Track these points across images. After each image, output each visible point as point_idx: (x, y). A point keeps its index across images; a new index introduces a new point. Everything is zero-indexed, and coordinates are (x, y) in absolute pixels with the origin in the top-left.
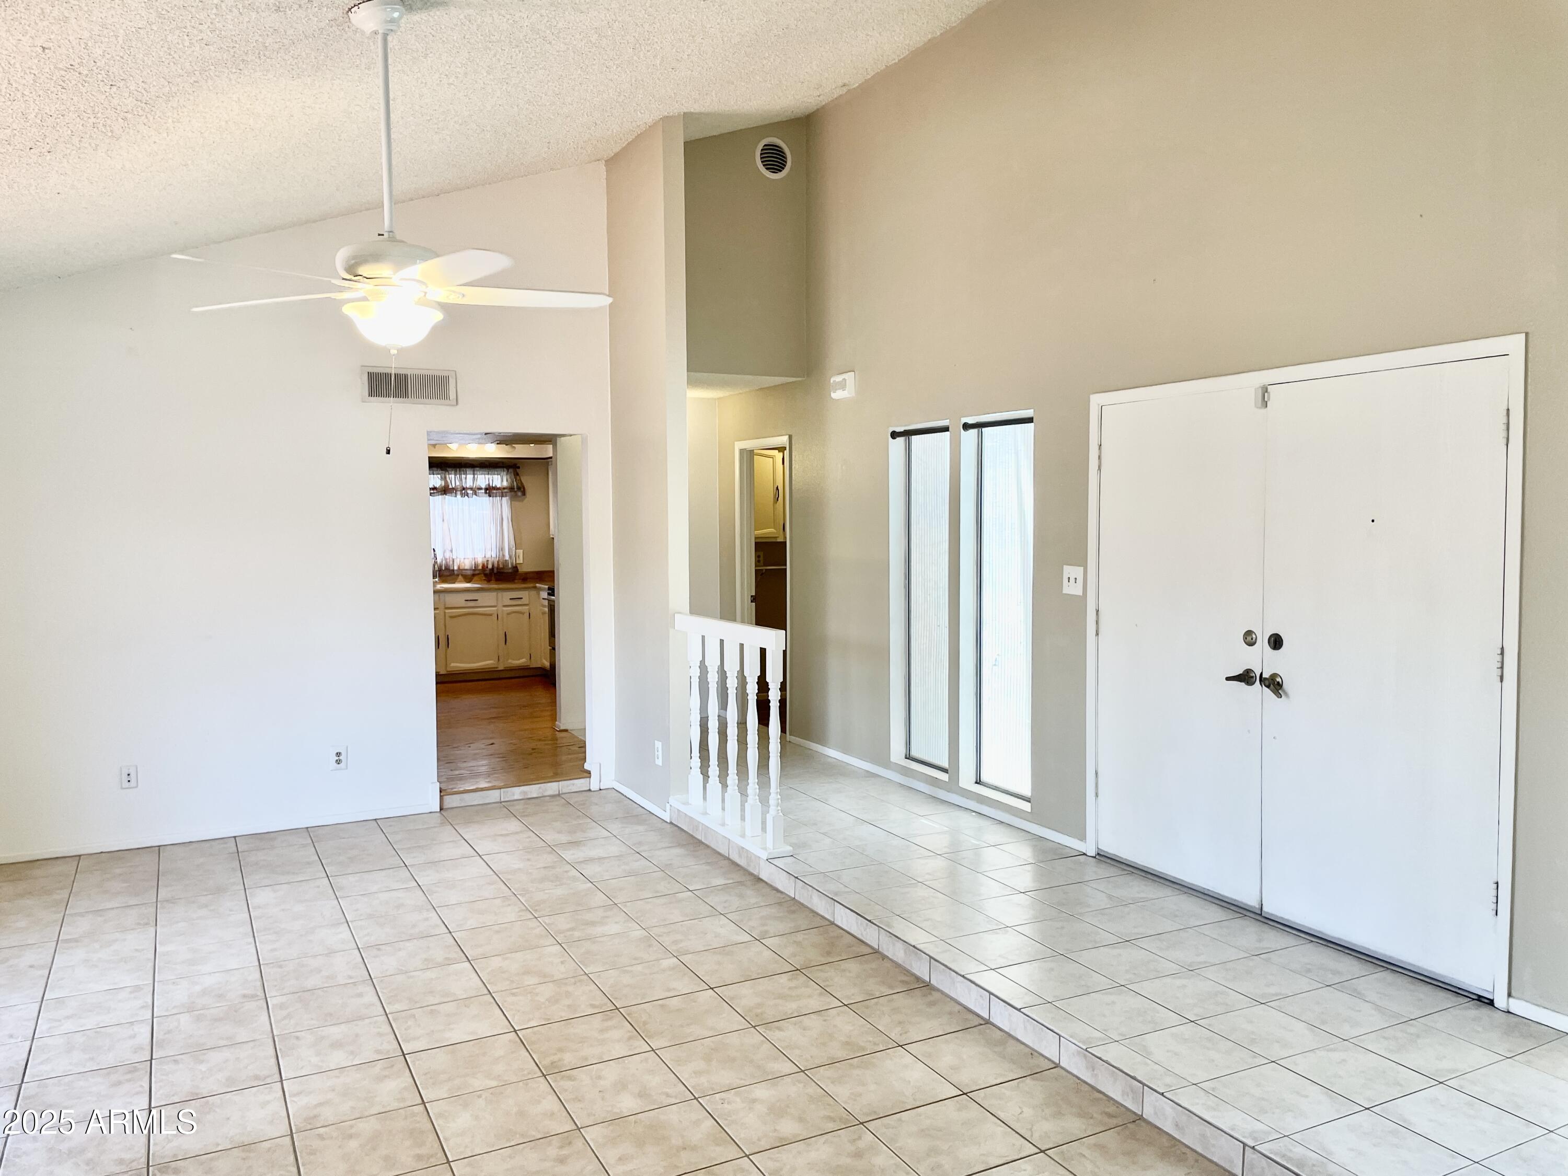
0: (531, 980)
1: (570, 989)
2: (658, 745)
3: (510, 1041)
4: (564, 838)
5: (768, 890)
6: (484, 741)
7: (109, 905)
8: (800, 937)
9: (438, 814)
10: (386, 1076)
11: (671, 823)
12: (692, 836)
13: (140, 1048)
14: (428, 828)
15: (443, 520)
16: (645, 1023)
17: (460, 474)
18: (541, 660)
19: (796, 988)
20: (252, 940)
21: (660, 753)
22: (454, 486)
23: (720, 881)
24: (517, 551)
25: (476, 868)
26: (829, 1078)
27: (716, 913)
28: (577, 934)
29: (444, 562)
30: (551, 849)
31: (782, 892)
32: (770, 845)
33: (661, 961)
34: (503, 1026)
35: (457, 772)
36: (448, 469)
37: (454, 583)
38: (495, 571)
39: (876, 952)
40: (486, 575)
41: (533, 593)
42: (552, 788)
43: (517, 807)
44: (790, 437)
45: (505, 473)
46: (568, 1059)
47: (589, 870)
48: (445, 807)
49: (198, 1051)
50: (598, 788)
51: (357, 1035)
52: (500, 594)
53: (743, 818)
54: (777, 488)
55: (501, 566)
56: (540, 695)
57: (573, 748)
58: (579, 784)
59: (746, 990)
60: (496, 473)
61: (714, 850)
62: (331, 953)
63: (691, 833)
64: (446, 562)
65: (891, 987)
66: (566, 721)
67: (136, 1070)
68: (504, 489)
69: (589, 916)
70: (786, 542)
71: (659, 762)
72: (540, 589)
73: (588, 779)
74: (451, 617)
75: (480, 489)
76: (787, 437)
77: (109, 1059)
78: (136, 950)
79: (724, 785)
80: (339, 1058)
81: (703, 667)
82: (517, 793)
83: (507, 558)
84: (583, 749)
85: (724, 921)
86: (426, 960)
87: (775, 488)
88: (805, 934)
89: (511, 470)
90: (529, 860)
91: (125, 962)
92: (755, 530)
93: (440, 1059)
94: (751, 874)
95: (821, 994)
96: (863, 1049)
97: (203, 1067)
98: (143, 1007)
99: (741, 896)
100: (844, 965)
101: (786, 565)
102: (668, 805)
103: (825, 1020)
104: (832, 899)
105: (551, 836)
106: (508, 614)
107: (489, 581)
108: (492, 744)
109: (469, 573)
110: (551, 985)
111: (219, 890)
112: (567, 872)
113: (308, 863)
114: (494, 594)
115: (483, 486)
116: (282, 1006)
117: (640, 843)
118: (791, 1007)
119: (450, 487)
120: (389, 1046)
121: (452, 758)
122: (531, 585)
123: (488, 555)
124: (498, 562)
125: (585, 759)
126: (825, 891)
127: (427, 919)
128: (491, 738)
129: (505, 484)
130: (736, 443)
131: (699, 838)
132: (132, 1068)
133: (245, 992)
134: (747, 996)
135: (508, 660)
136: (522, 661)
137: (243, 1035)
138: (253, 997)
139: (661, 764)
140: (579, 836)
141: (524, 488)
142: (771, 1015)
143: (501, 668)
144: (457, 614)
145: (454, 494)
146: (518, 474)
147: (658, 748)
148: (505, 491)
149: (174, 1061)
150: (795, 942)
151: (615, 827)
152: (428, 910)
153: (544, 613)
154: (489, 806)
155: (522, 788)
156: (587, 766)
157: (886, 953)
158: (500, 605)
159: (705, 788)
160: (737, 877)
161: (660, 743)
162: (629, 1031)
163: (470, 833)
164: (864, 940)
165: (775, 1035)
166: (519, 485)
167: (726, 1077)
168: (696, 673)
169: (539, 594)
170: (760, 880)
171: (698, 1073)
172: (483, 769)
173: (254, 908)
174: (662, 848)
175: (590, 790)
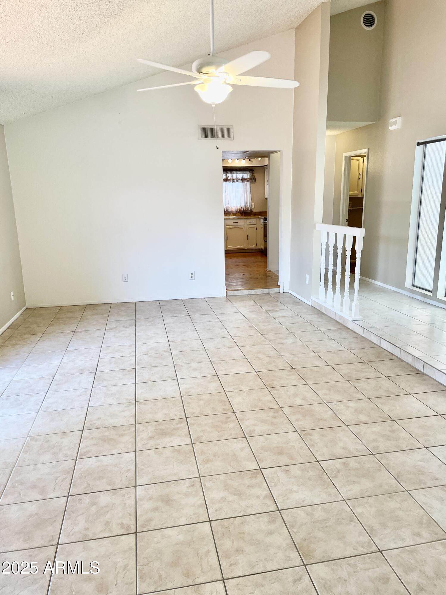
0: (261, 356)
1: (275, 360)
2: (307, 276)
3: (254, 375)
4: (271, 309)
5: (351, 332)
6: (240, 273)
7: (121, 319)
8: (365, 350)
9: (225, 298)
10: (211, 382)
11: (312, 306)
12: (320, 311)
13: (132, 364)
14: (222, 302)
15: (226, 192)
16: (304, 375)
17: (232, 174)
18: (260, 246)
19: (364, 368)
20: (166, 333)
21: (308, 279)
22: (229, 178)
23: (332, 328)
24: (252, 204)
25: (239, 316)
26: (379, 402)
27: (330, 339)
28: (277, 342)
29: (226, 208)
30: (266, 312)
31: (357, 334)
32: (353, 315)
33: (309, 354)
34: (251, 370)
35: (232, 284)
36: (228, 172)
37: (229, 216)
38: (244, 212)
39: (399, 358)
40: (241, 213)
41: (258, 220)
42: (266, 291)
43: (253, 297)
44: (368, 149)
45: (248, 173)
46: (276, 383)
47: (281, 320)
48: (228, 295)
49: (151, 367)
50: (282, 292)
51: (201, 367)
52: (246, 220)
53: (342, 305)
54: (360, 174)
55: (246, 210)
56: (260, 259)
57: (273, 277)
58: (276, 290)
59: (344, 367)
60: (245, 173)
61: (329, 317)
62: (191, 340)
63: (320, 310)
64: (227, 208)
65: (405, 372)
66: (270, 267)
67: (131, 371)
68: (248, 179)
69: (281, 336)
70: (363, 197)
71: (307, 283)
72: (260, 219)
73: (279, 288)
74: (228, 229)
75: (239, 179)
76: (367, 149)
77: (122, 367)
78: (130, 334)
79: (334, 293)
80: (195, 374)
81: (327, 245)
82: (253, 292)
83: (248, 206)
84: (277, 278)
85: (334, 342)
86: (224, 345)
87: (359, 174)
88: (368, 349)
89: (251, 171)
90: (258, 315)
91: (127, 337)
92: (350, 192)
93: (230, 378)
94: (345, 326)
95: (375, 372)
96: (395, 394)
97: (152, 372)
98: (132, 352)
99: (341, 334)
100: (385, 362)
101: (363, 207)
102: (310, 299)
103: (377, 381)
104: (380, 337)
105: (266, 308)
106: (249, 228)
107: (242, 215)
108: (244, 275)
109: (235, 212)
110: (268, 358)
111: (155, 317)
112: (272, 320)
113: (183, 311)
114: (244, 220)
115: (240, 178)
116: (176, 356)
117: (300, 312)
118: (363, 375)
119: (228, 178)
120: (212, 372)
121: (230, 279)
122: (257, 217)
123: (242, 206)
124: (245, 208)
125: (278, 281)
126: (377, 334)
127: (223, 332)
128: (243, 273)
129: (248, 177)
130: (344, 154)
131: (323, 312)
132: (130, 370)
133: (164, 350)
134: (344, 369)
135: (248, 245)
136: (253, 246)
137: (164, 363)
138: (167, 352)
139: (308, 283)
140: (276, 308)
141: (255, 178)
142: (354, 377)
143: (246, 249)
144: (230, 228)
145: (230, 182)
146: (253, 173)
147: (307, 277)
148: (249, 180)
149: (143, 369)
150: (364, 352)
151: (290, 306)
152: (223, 329)
153: (262, 228)
154: (243, 296)
155: (255, 290)
156: (279, 284)
157: (403, 359)
158: (246, 224)
159: (326, 293)
160: (339, 327)
161: (308, 275)
162: (298, 377)
163: (237, 304)
164: (394, 354)
165: (356, 385)
166: (254, 177)
167: (337, 397)
168: (324, 247)
169: (260, 220)
170: (348, 328)
171: (325, 394)
172: (240, 283)
173: (166, 323)
174: (308, 315)
175: (280, 293)
